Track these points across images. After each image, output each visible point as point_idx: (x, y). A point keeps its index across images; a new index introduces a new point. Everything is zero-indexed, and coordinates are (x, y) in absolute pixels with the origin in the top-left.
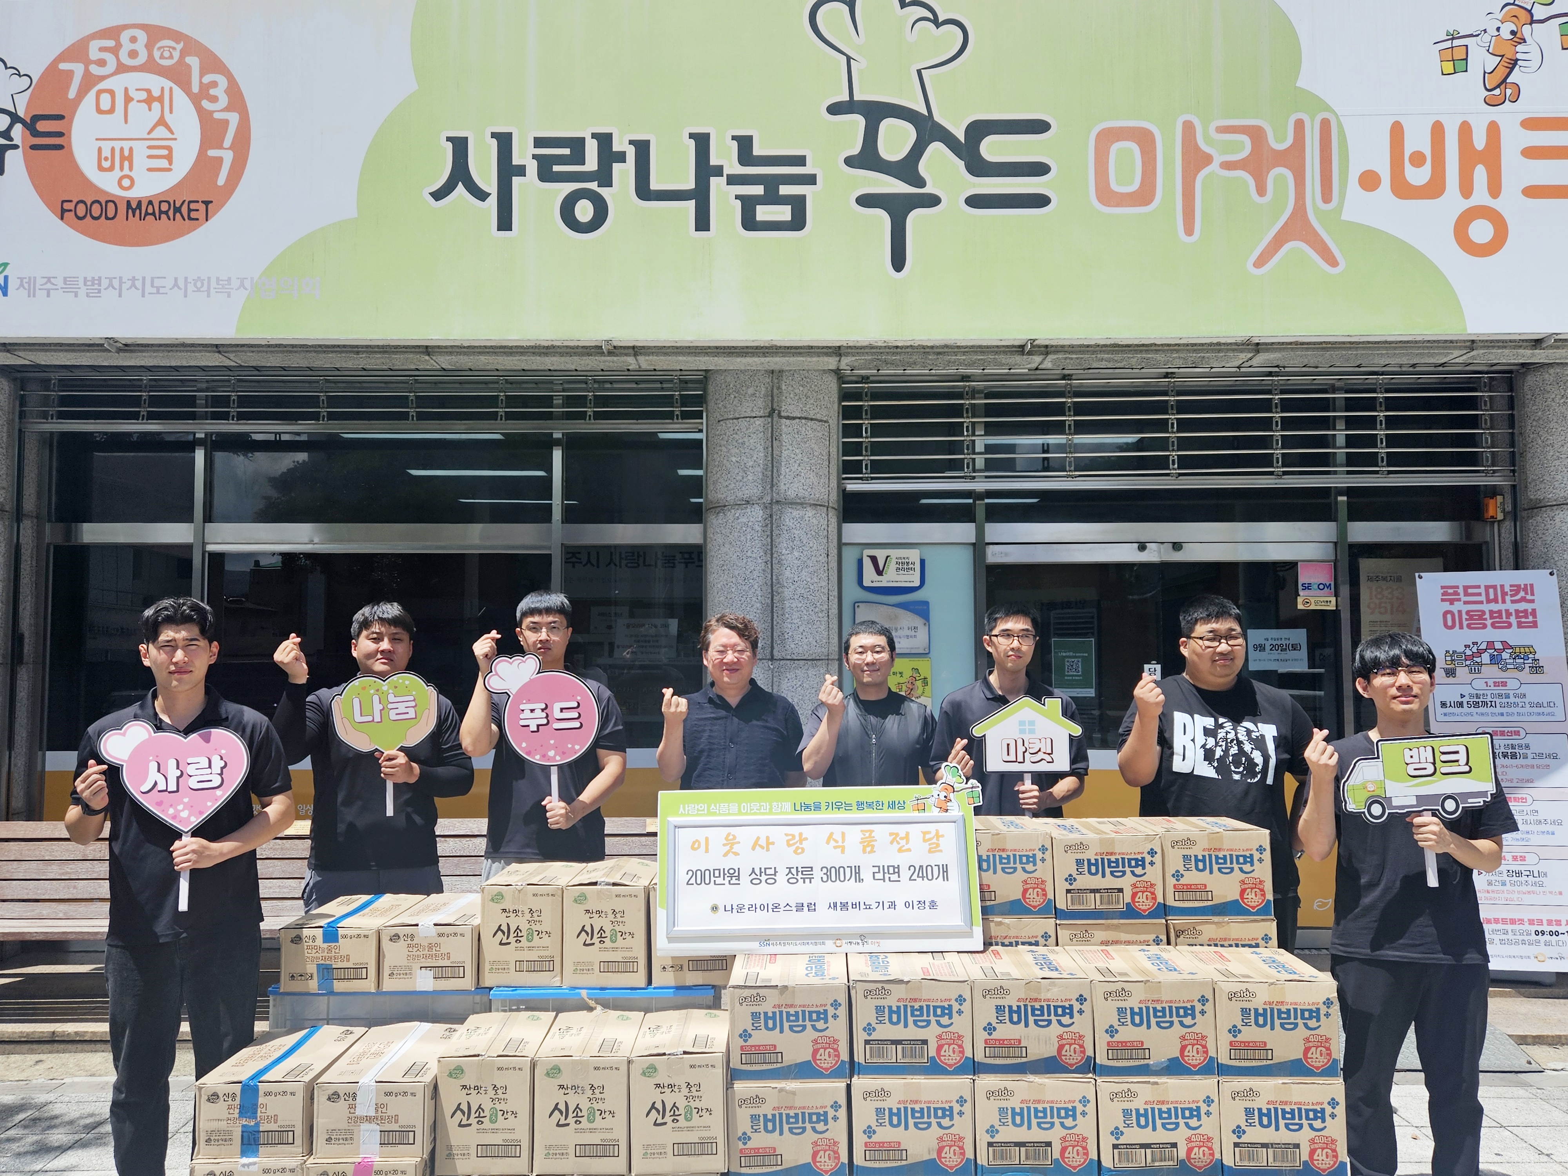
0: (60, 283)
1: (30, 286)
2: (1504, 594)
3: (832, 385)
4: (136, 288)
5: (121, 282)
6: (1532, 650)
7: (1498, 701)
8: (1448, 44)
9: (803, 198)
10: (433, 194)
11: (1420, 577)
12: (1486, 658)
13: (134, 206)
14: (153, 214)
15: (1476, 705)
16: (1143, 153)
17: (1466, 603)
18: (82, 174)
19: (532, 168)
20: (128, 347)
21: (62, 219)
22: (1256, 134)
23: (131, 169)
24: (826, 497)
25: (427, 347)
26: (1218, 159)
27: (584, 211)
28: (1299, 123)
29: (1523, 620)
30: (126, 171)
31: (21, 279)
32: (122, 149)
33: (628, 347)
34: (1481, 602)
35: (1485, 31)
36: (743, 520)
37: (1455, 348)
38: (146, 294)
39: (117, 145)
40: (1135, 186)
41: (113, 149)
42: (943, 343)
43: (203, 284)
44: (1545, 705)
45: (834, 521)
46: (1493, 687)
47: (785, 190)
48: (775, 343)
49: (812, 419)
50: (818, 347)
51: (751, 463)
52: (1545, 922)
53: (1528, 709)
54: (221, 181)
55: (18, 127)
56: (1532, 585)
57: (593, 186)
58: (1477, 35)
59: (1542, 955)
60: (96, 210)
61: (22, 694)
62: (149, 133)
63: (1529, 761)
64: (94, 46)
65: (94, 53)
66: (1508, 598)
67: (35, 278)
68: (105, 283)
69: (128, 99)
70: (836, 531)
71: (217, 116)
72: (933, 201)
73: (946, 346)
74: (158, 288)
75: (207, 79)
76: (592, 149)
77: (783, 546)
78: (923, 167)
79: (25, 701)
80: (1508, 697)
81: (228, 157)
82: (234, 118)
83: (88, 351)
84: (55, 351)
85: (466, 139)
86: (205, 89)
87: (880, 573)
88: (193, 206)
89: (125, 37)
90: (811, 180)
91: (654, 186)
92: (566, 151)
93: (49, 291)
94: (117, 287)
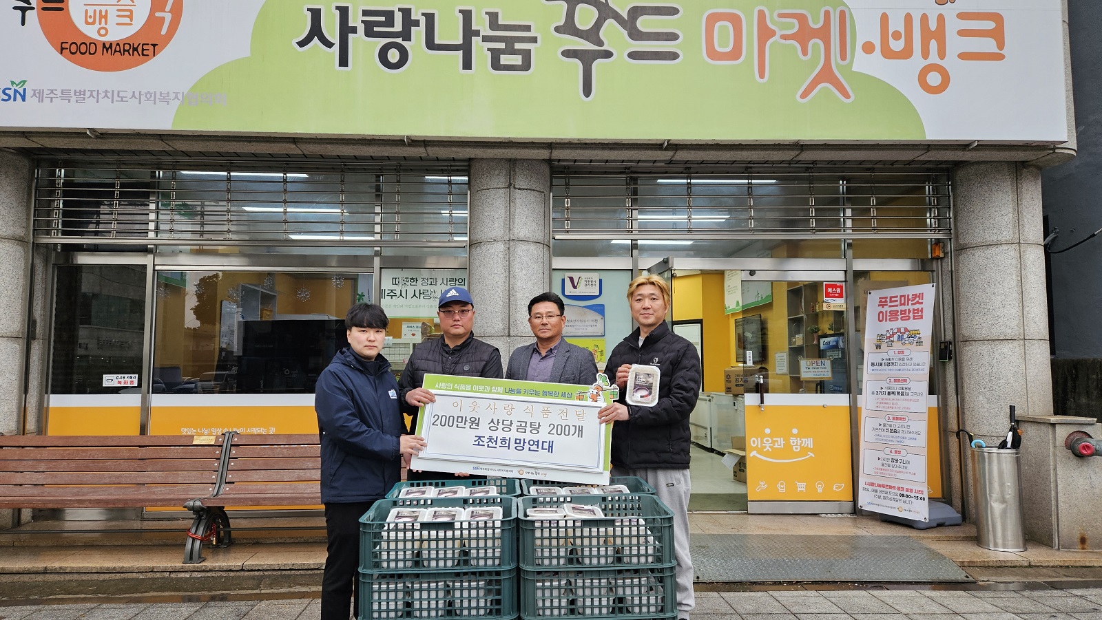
0: (59, 93)
1: (40, 95)
2: (909, 300)
3: (546, 169)
4: (108, 98)
5: (98, 94)
6: (918, 332)
7: (899, 362)
9: (529, 51)
10: (299, 43)
12: (896, 337)
13: (107, 46)
14: (120, 51)
15: (888, 365)
16: (734, 28)
17: (890, 306)
18: (75, 26)
19: (361, 28)
20: (103, 135)
21: (61, 54)
22: (802, 19)
23: (106, 23)
24: (542, 238)
25: (294, 138)
26: (779, 33)
27: (394, 56)
28: (827, 14)
29: (916, 315)
30: (103, 24)
31: (34, 91)
32: (101, 11)
33: (421, 141)
34: (897, 306)
36: (493, 251)
37: (918, 149)
38: (115, 101)
39: (98, 8)
40: (729, 48)
41: (95, 11)
42: (613, 142)
43: (151, 96)
44: (921, 364)
45: (547, 254)
46: (897, 355)
47: (518, 46)
48: (512, 139)
49: (534, 190)
50: (538, 143)
51: (497, 217)
52: (905, 489)
53: (912, 367)
54: (164, 32)
56: (922, 294)
57: (399, 40)
59: (901, 507)
60: (83, 49)
61: (35, 358)
62: (118, 2)
63: (909, 397)
66: (910, 302)
67: (43, 90)
68: (88, 94)
70: (548, 261)
72: (608, 54)
73: (616, 144)
74: (122, 98)
76: (398, 18)
77: (516, 267)
78: (602, 34)
79: (36, 363)
80: (904, 360)
81: (168, 17)
83: (76, 137)
84: (55, 137)
85: (319, 10)
87: (575, 287)
88: (145, 47)
90: (534, 40)
91: (437, 41)
92: (383, 19)
93: (52, 98)
94: (96, 97)
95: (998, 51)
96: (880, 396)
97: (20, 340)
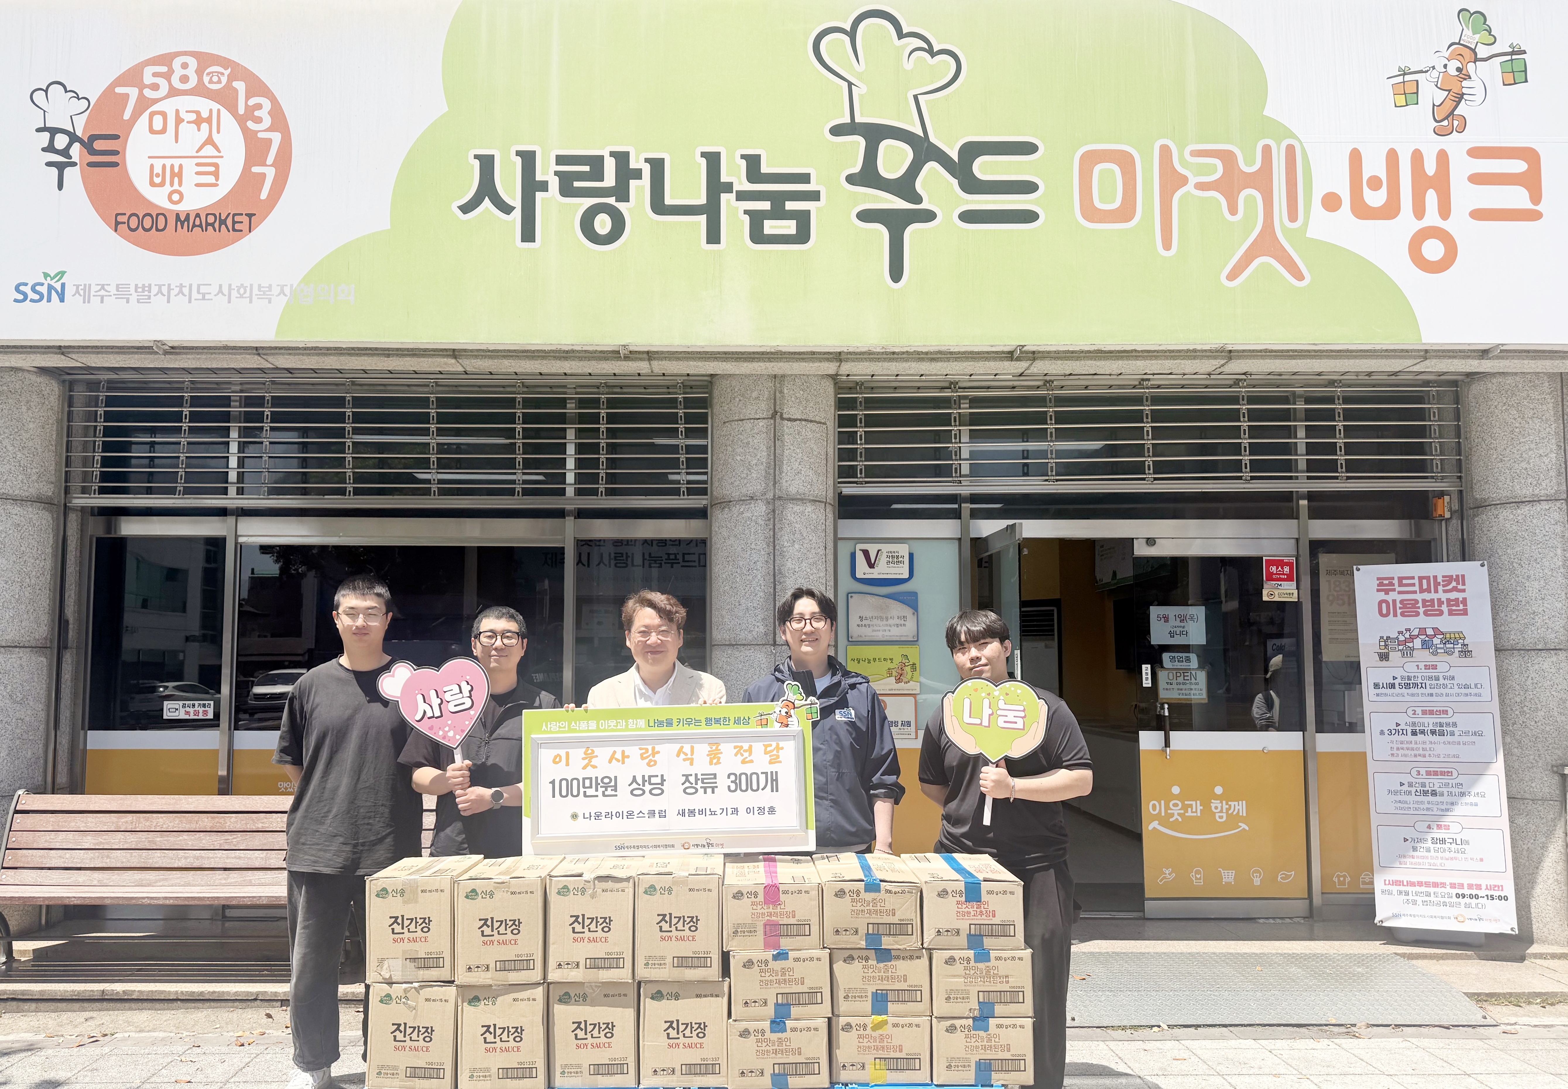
0: (112, 289)
1: (85, 293)
2: (1437, 584)
3: (829, 388)
4: (183, 294)
5: (169, 289)
6: (1462, 636)
7: (1428, 683)
8: (1400, 79)
9: (807, 213)
10: (461, 208)
11: (1358, 570)
12: (1417, 643)
13: (182, 218)
14: (200, 226)
15: (1407, 686)
16: (1123, 174)
17: (1399, 593)
18: (136, 189)
19: (554, 183)
20: (175, 350)
21: (116, 231)
22: (1227, 158)
23: (180, 184)
24: (824, 493)
25: (454, 350)
26: (1193, 180)
27: (603, 224)
28: (1267, 149)
29: (1454, 608)
30: (176, 186)
31: (77, 286)
32: (172, 166)
33: (643, 352)
34: (1415, 592)
35: (1434, 68)
36: (747, 515)
37: (1410, 357)
38: (193, 300)
39: (168, 163)
40: (1117, 204)
41: (164, 166)
42: (936, 349)
43: (245, 292)
44: (1473, 686)
45: (830, 516)
46: (1423, 670)
47: (790, 206)
48: (780, 349)
49: (811, 421)
50: (820, 353)
51: (754, 462)
52: (1466, 886)
53: (1456, 690)
54: (264, 195)
55: (76, 146)
56: (1463, 576)
57: (611, 200)
58: (1426, 72)
59: (1462, 916)
60: (147, 223)
61: (67, 676)
62: (197, 152)
63: (1456, 738)
64: (148, 71)
65: (148, 79)
66: (1440, 588)
67: (90, 285)
68: (155, 290)
69: (179, 120)
70: (832, 527)
71: (260, 135)
72: (929, 216)
73: (940, 352)
74: (204, 295)
75: (252, 102)
76: (610, 166)
77: (785, 539)
78: (919, 186)
79: (69, 683)
80: (1437, 679)
81: (270, 173)
82: (276, 138)
83: (136, 353)
84: (106, 353)
85: (492, 157)
86: (251, 111)
87: (871, 566)
88: (237, 219)
89: (177, 63)
90: (815, 196)
91: (669, 201)
92: (587, 168)
93: (102, 297)
94: (165, 293)
95: (1531, 206)
96: (1396, 737)
97: (48, 651)
